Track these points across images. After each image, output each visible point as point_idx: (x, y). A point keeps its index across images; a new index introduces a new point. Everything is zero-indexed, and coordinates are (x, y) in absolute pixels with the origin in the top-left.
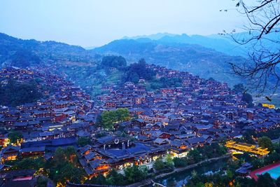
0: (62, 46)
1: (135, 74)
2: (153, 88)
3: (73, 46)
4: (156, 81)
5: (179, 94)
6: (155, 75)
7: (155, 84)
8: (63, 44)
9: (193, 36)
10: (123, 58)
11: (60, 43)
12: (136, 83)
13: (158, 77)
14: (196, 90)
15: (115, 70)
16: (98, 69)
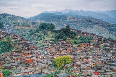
0: (12, 16)
1: (64, 35)
2: (75, 43)
3: (18, 17)
4: (77, 39)
5: (91, 47)
6: (76, 35)
7: (76, 41)
8: (12, 15)
9: (87, 11)
10: (53, 25)
11: (10, 15)
12: (65, 40)
13: (78, 37)
14: (101, 45)
15: (49, 32)
16: (37, 31)
